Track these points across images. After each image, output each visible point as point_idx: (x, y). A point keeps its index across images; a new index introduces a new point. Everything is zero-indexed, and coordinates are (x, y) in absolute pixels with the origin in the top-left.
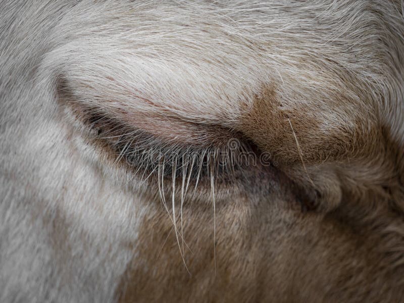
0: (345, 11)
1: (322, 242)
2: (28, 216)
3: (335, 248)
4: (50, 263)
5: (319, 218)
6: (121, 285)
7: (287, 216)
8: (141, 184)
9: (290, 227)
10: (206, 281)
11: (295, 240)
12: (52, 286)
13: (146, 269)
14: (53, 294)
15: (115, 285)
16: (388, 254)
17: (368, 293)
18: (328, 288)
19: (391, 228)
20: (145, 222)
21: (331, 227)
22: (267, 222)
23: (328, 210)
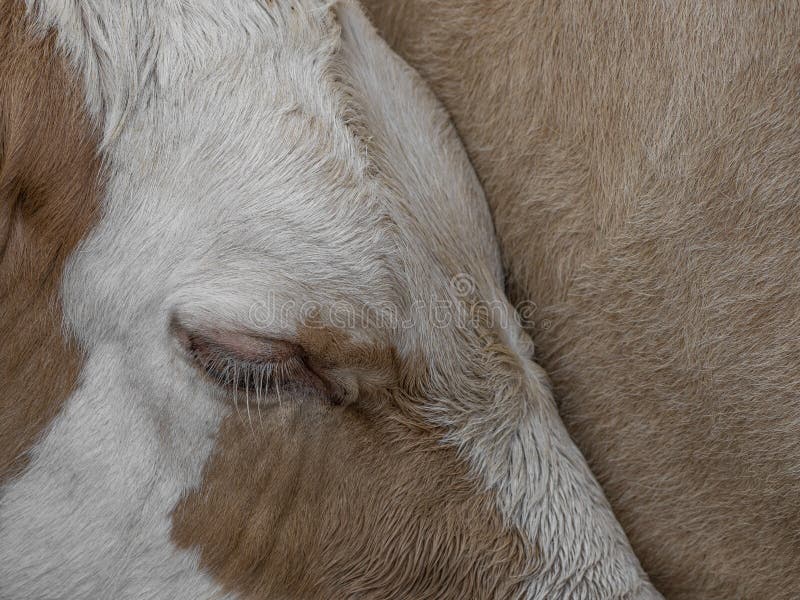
0: (369, 266)
1: (344, 425)
2: (145, 417)
3: (353, 429)
4: (157, 451)
5: (343, 409)
6: (206, 466)
7: (322, 409)
8: (222, 392)
9: (324, 416)
10: (264, 461)
11: (327, 426)
12: (160, 467)
13: (222, 454)
14: (160, 472)
15: (201, 467)
16: (388, 434)
17: (374, 459)
18: (348, 456)
19: (391, 417)
20: (225, 420)
21: (350, 415)
22: (308, 415)
23: (349, 403)
